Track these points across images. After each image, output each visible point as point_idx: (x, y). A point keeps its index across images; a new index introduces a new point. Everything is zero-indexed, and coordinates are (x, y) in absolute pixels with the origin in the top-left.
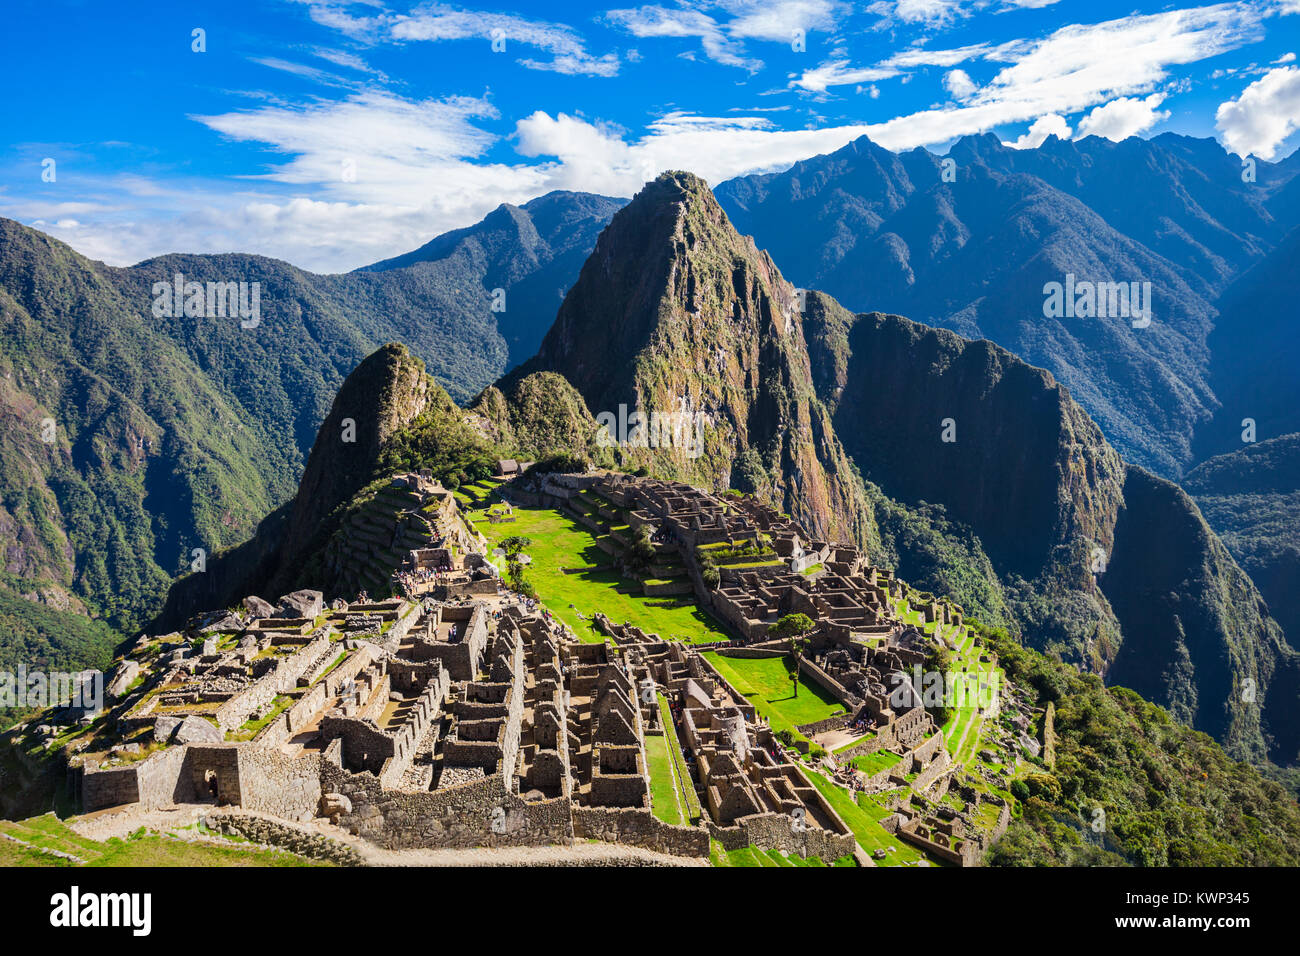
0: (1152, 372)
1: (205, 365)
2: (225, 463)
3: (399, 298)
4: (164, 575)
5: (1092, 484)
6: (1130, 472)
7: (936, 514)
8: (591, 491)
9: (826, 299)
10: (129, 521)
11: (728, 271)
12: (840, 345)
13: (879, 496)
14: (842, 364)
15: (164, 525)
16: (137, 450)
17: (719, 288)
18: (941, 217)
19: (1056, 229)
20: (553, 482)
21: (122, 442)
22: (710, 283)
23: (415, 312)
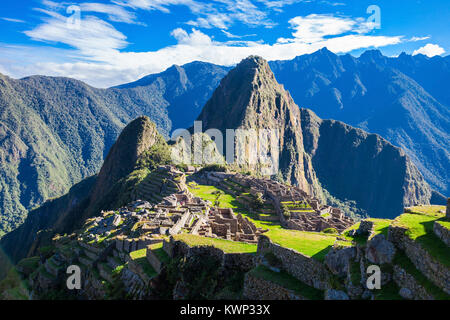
0: (442, 153)
1: (47, 122)
2: (53, 163)
3: (128, 100)
4: (23, 208)
5: (418, 197)
6: (433, 193)
7: (352, 205)
8: (228, 179)
9: (311, 112)
10: (11, 184)
11: (274, 97)
12: (316, 132)
13: (328, 196)
14: (316, 140)
15: (25, 187)
16: (17, 155)
17: (270, 104)
18: (355, 83)
19: (403, 91)
20: (212, 175)
21: (11, 151)
22: (266, 102)
23: (135, 106)
